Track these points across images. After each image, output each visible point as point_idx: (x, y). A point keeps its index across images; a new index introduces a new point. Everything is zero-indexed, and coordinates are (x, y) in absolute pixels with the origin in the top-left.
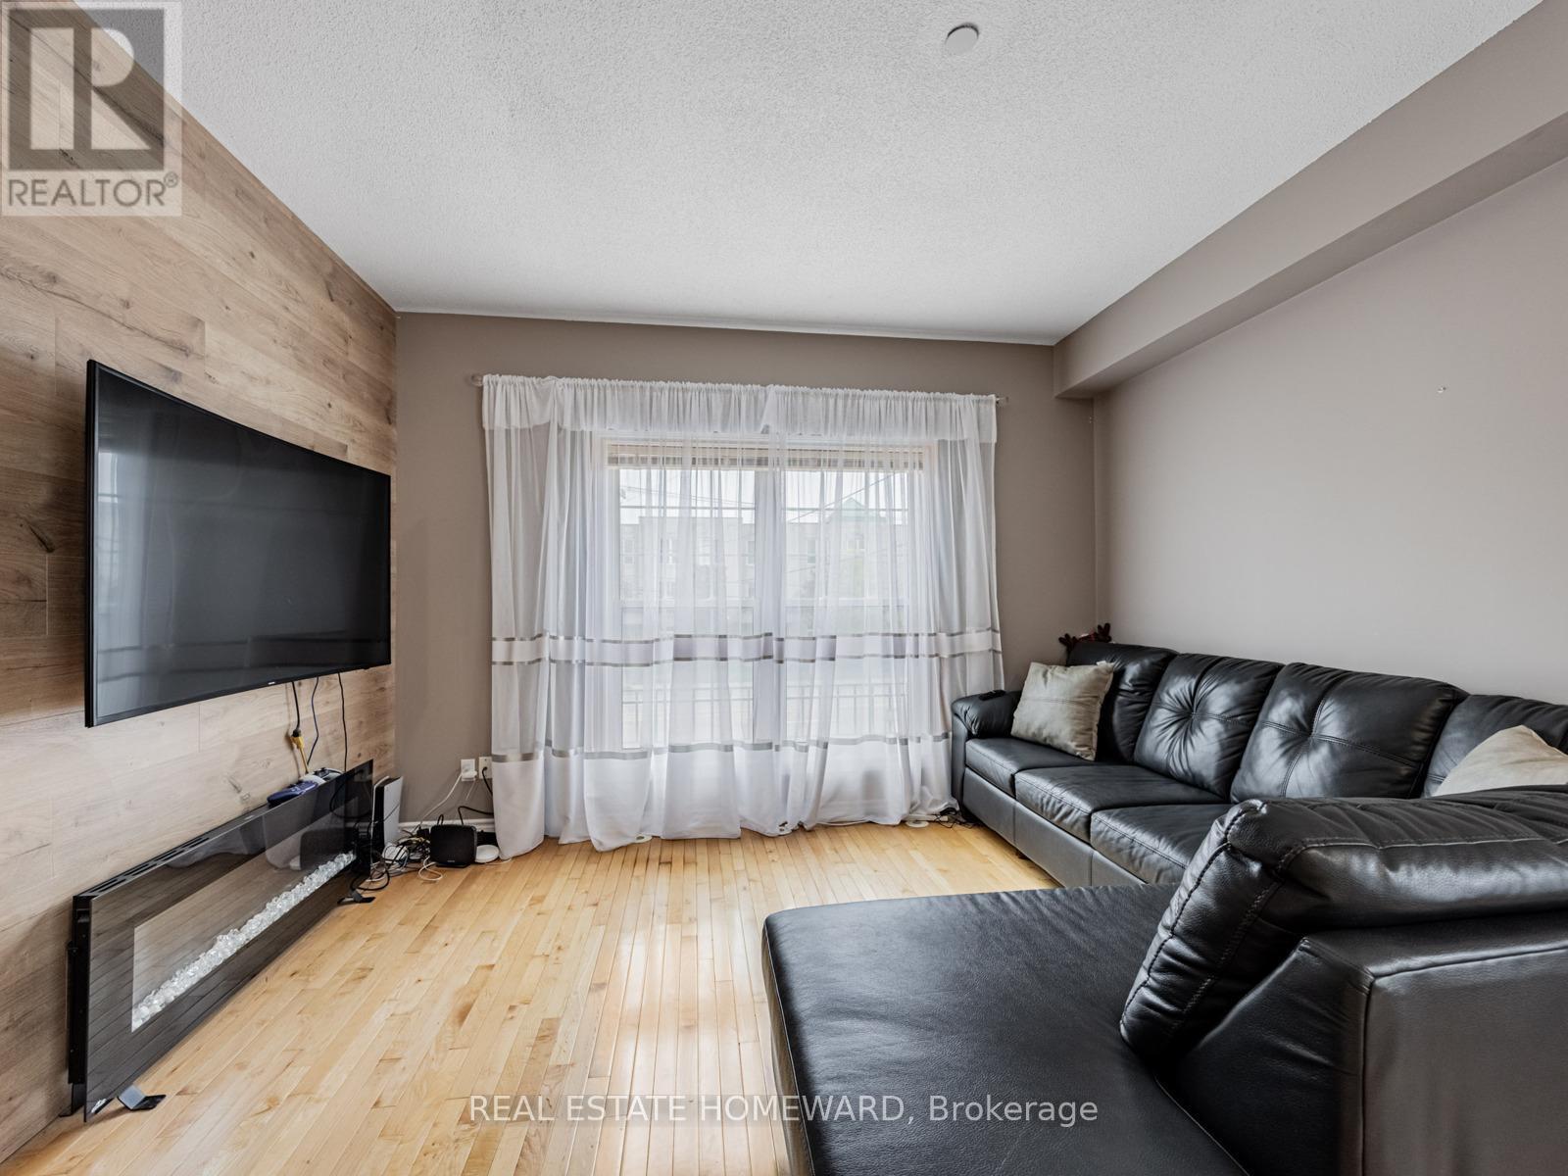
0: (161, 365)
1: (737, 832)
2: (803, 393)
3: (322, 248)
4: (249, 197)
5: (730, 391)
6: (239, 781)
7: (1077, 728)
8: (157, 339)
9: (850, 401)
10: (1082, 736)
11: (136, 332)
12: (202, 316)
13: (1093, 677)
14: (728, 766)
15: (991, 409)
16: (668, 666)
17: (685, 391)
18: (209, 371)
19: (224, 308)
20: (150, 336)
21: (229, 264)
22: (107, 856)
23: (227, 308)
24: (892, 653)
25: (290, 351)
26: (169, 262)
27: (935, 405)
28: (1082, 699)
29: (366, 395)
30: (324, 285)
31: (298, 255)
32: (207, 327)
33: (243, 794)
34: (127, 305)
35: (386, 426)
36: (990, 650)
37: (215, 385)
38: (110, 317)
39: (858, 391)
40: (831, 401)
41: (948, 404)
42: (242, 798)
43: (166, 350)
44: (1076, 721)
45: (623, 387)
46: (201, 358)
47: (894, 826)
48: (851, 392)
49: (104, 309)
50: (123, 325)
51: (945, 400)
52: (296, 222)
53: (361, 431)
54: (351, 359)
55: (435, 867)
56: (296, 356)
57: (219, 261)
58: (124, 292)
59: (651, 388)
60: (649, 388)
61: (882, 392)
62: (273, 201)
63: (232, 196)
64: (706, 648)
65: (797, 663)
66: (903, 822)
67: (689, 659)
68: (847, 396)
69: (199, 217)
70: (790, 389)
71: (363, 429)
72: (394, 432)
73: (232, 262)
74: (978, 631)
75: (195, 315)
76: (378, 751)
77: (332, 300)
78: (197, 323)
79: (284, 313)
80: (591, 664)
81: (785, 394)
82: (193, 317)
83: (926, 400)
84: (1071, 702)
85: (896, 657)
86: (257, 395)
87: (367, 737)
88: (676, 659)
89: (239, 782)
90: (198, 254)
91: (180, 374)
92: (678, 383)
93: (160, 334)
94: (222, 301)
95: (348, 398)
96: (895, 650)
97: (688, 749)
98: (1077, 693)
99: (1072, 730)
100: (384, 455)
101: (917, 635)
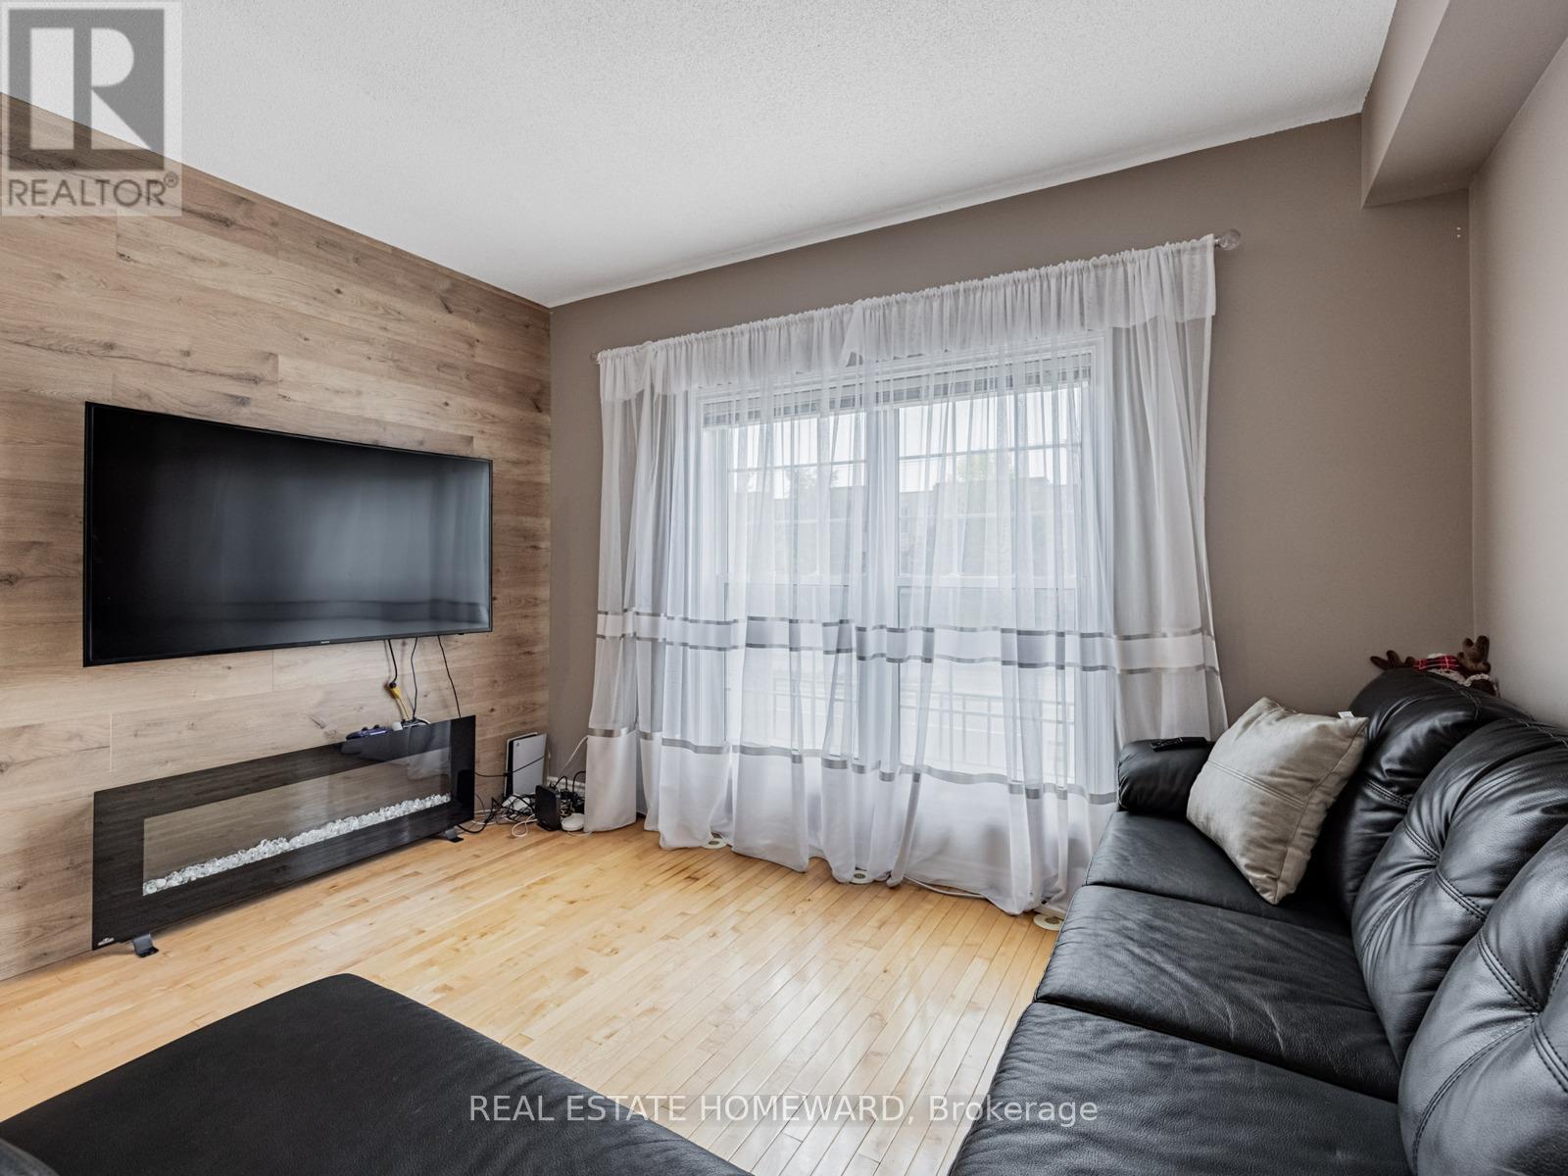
0: (226, 395)
1: (805, 861)
2: (897, 302)
3: (436, 269)
4: (334, 245)
5: (811, 319)
6: (321, 719)
7: (1254, 833)
8: (221, 375)
9: (961, 298)
10: (1260, 851)
11: (198, 373)
12: (274, 350)
13: (1311, 740)
14: (798, 780)
15: (1204, 261)
16: (742, 651)
17: (765, 329)
18: (282, 392)
19: (302, 341)
20: (213, 374)
21: (307, 303)
22: (167, 762)
23: (306, 339)
24: (1016, 659)
25: (391, 363)
26: (235, 314)
27: (1097, 277)
28: (1276, 780)
29: (501, 389)
30: (439, 300)
31: (400, 280)
32: (281, 359)
33: (326, 729)
34: (187, 354)
35: (533, 415)
36: (1198, 668)
37: (291, 403)
38: (169, 365)
39: (976, 282)
40: (936, 305)
41: (1121, 270)
42: (326, 733)
43: (231, 382)
44: (1256, 819)
45: (707, 338)
46: (274, 383)
47: (1014, 916)
48: (961, 286)
49: (163, 360)
50: (183, 369)
51: (1114, 265)
52: (397, 254)
53: (493, 423)
54: (478, 360)
55: (535, 825)
56: (398, 367)
57: (294, 303)
58: (185, 345)
59: (732, 333)
60: (729, 334)
61: (1011, 275)
62: (365, 242)
63: (314, 250)
64: (780, 633)
65: (947, 661)
66: (1030, 914)
67: (762, 646)
68: (956, 293)
69: (270, 273)
70: (882, 300)
71: (496, 420)
72: (545, 419)
73: (311, 301)
74: (1176, 635)
75: (266, 350)
76: (522, 709)
77: (450, 312)
78: (272, 356)
79: (382, 333)
80: (672, 644)
81: (874, 309)
82: (264, 353)
83: (1081, 271)
84: (1258, 781)
85: (1021, 665)
86: (344, 405)
87: (503, 695)
88: (749, 645)
89: (323, 720)
90: (269, 302)
91: (248, 398)
92: (759, 322)
93: (224, 370)
94: (300, 335)
95: (474, 394)
96: (1019, 657)
97: (760, 751)
98: (1270, 765)
99: (1245, 834)
100: (530, 441)
101: (1061, 635)
